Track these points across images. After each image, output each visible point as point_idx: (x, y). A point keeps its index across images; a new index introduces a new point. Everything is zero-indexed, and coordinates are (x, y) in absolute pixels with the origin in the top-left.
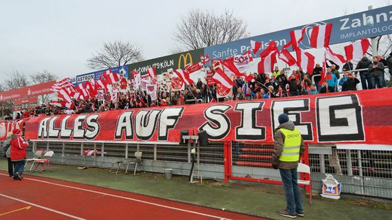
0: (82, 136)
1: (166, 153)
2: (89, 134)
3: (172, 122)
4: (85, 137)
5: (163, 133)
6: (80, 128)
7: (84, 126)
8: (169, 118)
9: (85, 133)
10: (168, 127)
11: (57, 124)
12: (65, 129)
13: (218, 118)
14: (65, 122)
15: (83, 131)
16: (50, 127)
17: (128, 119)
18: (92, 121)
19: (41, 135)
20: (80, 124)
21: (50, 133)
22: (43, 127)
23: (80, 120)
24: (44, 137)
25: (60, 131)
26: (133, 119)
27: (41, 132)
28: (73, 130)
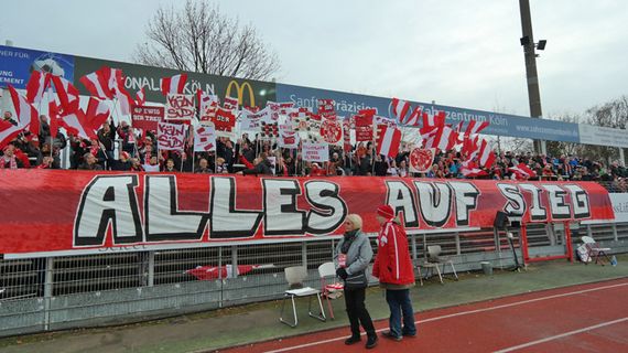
0: (299, 225)
1: (470, 243)
2: (316, 221)
3: (470, 201)
4: (306, 228)
5: (462, 216)
6: (285, 209)
7: (298, 204)
8: (466, 195)
9: (305, 220)
10: (468, 207)
11: (191, 199)
12: (232, 210)
13: (516, 197)
14: (228, 193)
15: (300, 216)
16: (154, 207)
17: (406, 193)
18: (324, 193)
19: (94, 234)
20: (288, 200)
21: (155, 225)
22: (109, 205)
23: (284, 192)
24: (116, 238)
25: (207, 217)
26: (415, 195)
27: (98, 223)
28: (262, 215)
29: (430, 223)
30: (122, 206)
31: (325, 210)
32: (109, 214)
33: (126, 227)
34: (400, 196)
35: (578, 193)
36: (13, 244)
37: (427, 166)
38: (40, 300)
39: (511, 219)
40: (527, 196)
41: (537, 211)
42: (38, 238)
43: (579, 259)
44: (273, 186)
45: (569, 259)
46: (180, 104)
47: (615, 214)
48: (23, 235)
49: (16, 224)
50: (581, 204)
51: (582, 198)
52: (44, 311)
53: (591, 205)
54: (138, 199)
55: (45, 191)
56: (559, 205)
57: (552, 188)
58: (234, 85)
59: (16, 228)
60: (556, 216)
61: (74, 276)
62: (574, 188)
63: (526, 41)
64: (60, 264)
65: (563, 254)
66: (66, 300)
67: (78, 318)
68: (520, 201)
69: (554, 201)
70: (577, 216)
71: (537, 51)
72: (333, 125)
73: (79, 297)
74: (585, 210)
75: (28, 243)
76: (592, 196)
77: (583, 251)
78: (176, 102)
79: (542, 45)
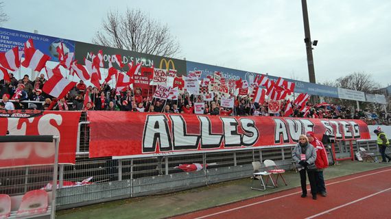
0: (239, 142)
2: (246, 139)
3: (311, 129)
4: (242, 143)
6: (233, 133)
7: (238, 131)
8: (309, 126)
9: (241, 139)
11: (192, 128)
12: (210, 134)
13: (330, 127)
14: (208, 124)
15: (239, 137)
16: (177, 132)
17: (283, 125)
18: (249, 125)
19: (151, 146)
20: (233, 128)
21: (177, 141)
22: (157, 131)
23: (232, 124)
24: (161, 148)
25: (200, 137)
26: (287, 126)
27: (153, 140)
28: (223, 136)
29: (294, 141)
30: (162, 130)
31: (249, 134)
32: (157, 135)
33: (165, 143)
34: (281, 127)
35: (355, 125)
36: (116, 151)
37: (277, 110)
38: (128, 181)
39: (331, 139)
40: (334, 126)
41: (338, 135)
42: (126, 148)
43: (357, 159)
44: (227, 121)
45: (352, 160)
46: (160, 75)
47: (371, 136)
48: (120, 147)
49: (117, 140)
50: (356, 131)
51: (357, 128)
52: (130, 187)
53: (360, 131)
54: (169, 127)
55: (128, 123)
56: (347, 131)
57: (344, 123)
58: (164, 61)
59: (117, 143)
60: (346, 137)
61: (143, 168)
62: (353, 123)
63: (307, 40)
64: (136, 161)
65: (349, 157)
66: (140, 181)
67: (145, 190)
68: (331, 129)
69: (346, 129)
70: (355, 137)
71: (313, 46)
72: (224, 87)
73: (145, 179)
74: (358, 134)
75: (122, 151)
76: (361, 127)
77: (358, 155)
78: (158, 73)
79: (315, 43)
